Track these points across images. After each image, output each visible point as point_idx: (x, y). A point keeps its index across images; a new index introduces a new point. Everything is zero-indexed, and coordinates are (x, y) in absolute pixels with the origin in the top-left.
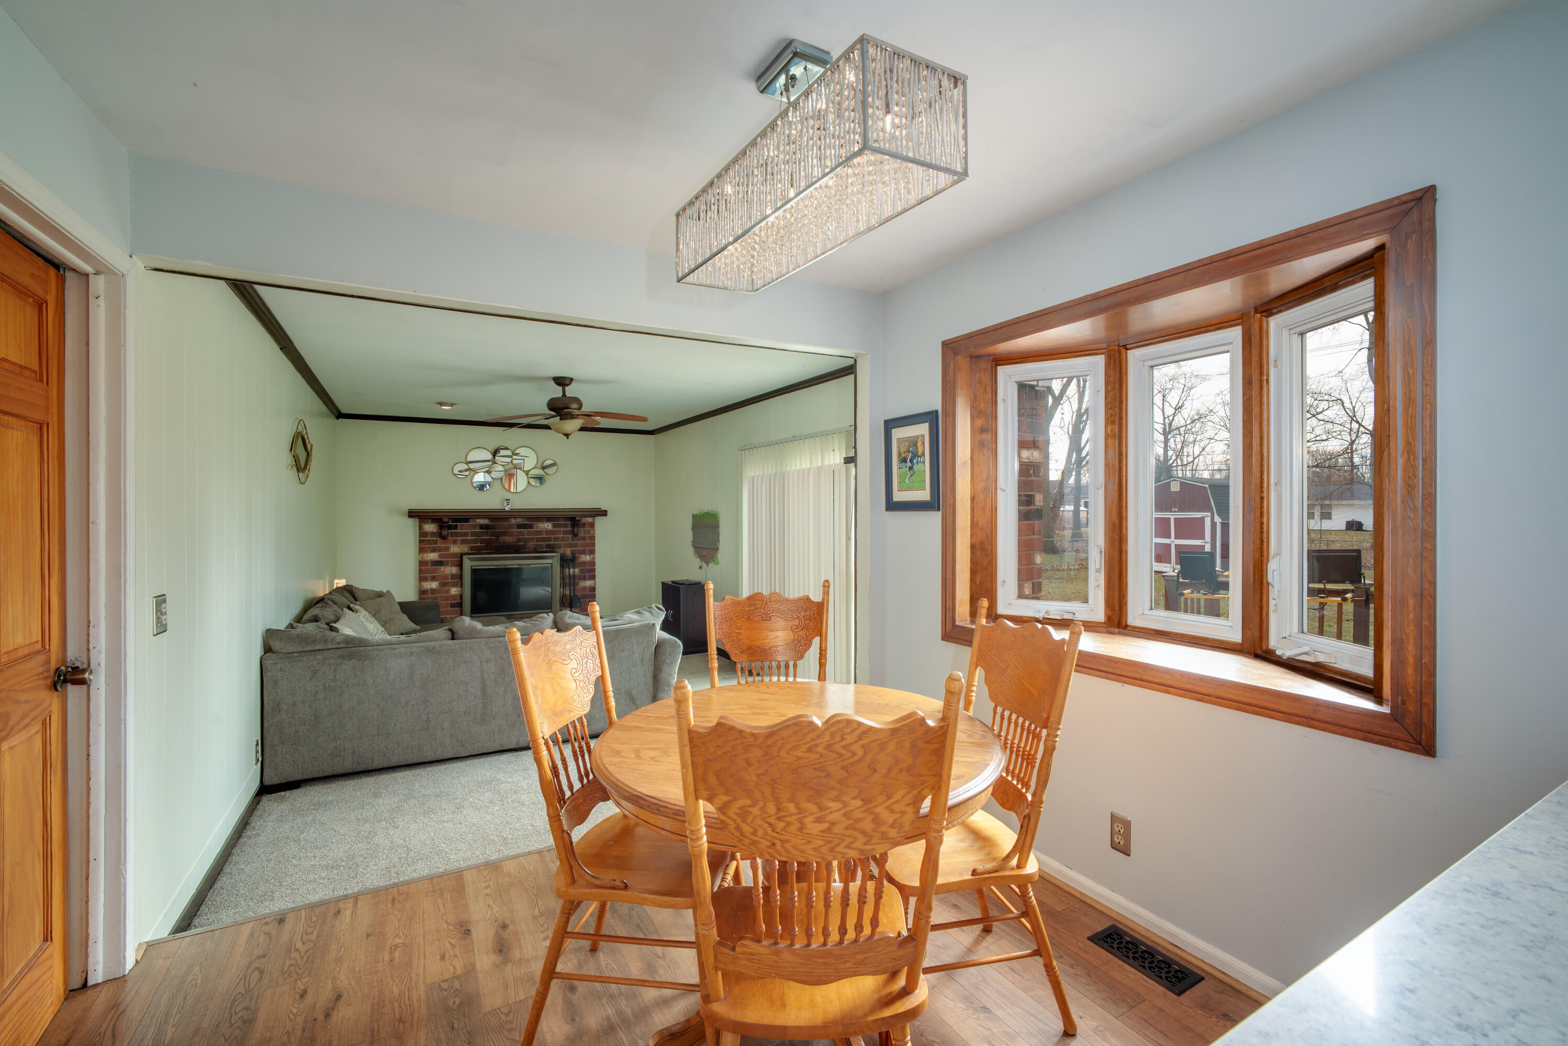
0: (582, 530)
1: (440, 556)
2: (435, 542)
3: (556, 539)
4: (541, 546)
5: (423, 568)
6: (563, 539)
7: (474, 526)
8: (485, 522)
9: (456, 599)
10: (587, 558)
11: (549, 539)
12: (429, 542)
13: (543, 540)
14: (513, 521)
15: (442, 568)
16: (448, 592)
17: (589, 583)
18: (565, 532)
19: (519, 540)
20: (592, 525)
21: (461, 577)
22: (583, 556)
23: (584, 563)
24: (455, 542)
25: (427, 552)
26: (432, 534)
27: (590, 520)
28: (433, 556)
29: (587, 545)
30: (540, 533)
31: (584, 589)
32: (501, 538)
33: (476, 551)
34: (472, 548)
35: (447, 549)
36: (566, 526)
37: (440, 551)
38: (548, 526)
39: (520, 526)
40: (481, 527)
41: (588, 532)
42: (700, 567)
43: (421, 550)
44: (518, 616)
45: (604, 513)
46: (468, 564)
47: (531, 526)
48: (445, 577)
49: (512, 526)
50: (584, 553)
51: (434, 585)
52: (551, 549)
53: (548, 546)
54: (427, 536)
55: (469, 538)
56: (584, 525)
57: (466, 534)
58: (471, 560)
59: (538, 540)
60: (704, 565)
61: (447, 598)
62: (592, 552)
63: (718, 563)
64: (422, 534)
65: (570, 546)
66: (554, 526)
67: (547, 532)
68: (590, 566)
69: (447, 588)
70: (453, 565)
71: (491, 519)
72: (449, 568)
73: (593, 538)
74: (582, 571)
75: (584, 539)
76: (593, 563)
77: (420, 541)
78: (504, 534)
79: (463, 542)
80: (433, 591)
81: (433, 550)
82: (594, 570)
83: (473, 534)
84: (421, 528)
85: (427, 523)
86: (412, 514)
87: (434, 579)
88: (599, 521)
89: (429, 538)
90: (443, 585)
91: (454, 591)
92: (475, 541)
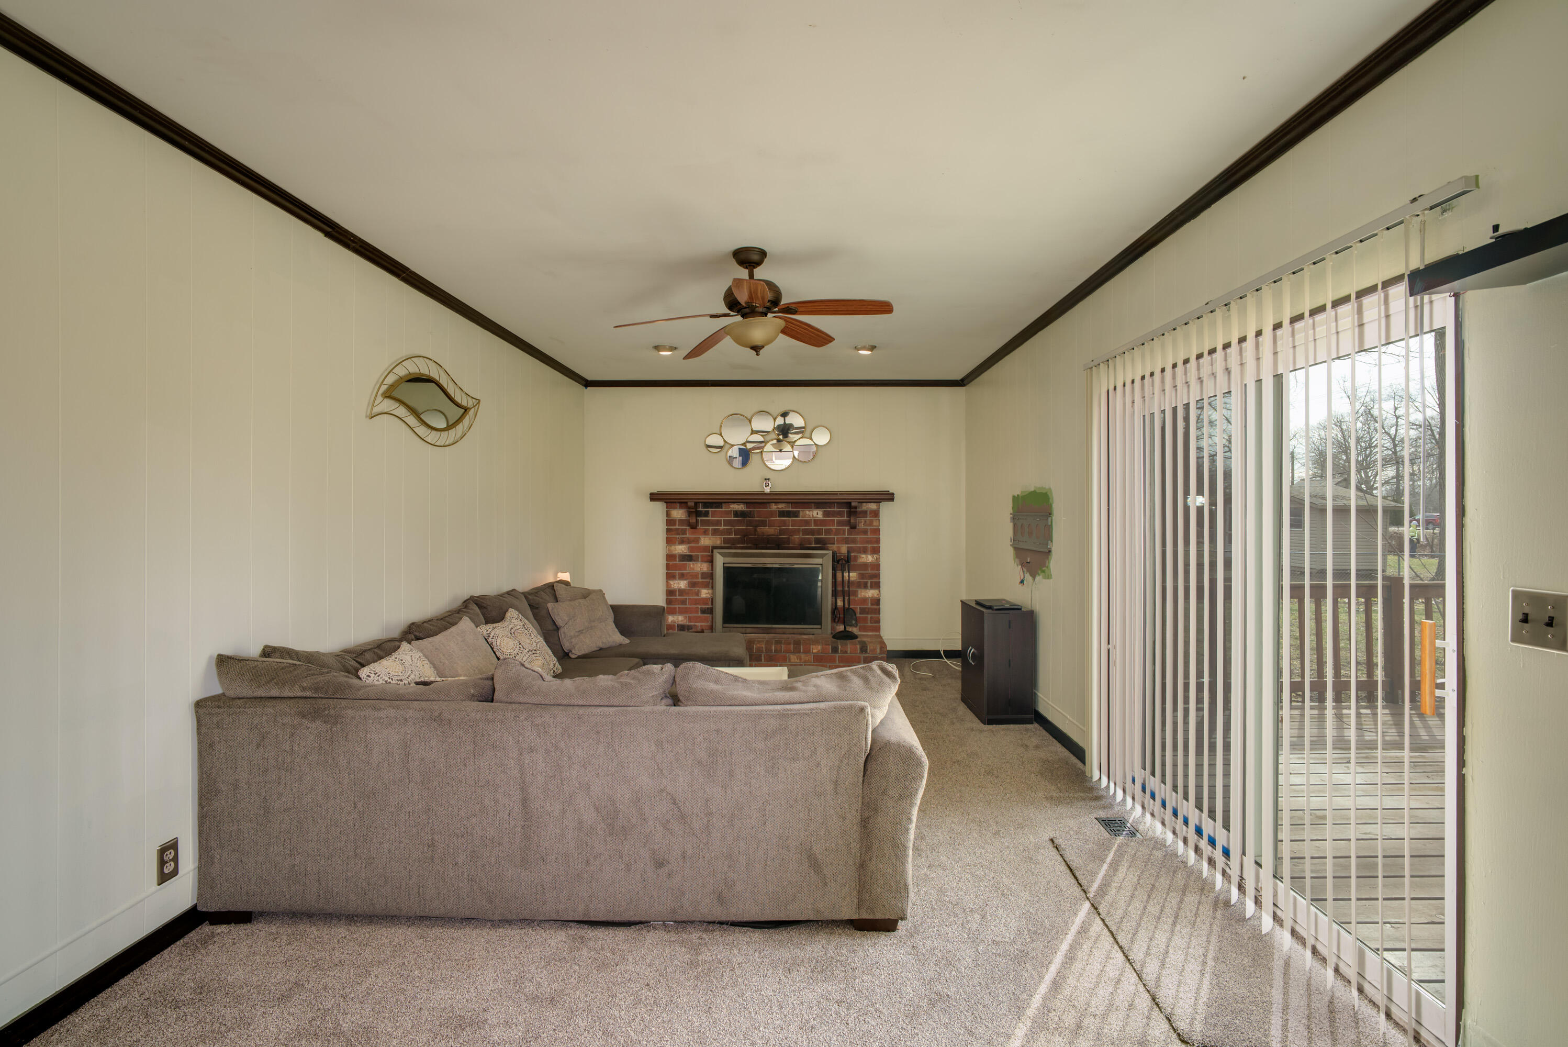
0: (863, 520)
1: (691, 549)
2: (684, 532)
3: (828, 532)
4: (809, 541)
5: (671, 563)
6: (838, 532)
7: (727, 513)
8: (740, 507)
9: (707, 604)
10: (869, 558)
11: (819, 532)
12: (677, 532)
13: (812, 532)
14: (774, 507)
15: (691, 564)
16: (698, 593)
17: (871, 593)
18: (840, 523)
19: (781, 532)
20: (876, 514)
21: (711, 576)
22: (864, 556)
23: (865, 566)
24: (705, 532)
25: (674, 543)
26: (681, 522)
27: (873, 506)
28: (681, 549)
29: (869, 541)
30: (807, 522)
31: (865, 600)
32: (759, 529)
33: (730, 544)
34: (726, 541)
35: (697, 540)
36: (840, 514)
37: (689, 543)
38: (818, 514)
39: (782, 514)
40: (736, 514)
41: (871, 523)
42: (1022, 582)
43: (669, 541)
44: (778, 631)
45: (888, 497)
46: (719, 561)
47: (796, 514)
48: (695, 575)
49: (772, 514)
50: (865, 551)
51: (683, 584)
52: (822, 544)
53: (818, 541)
54: (675, 525)
55: (723, 527)
56: (865, 513)
57: (718, 523)
58: (723, 555)
59: (806, 532)
60: (1028, 577)
61: (697, 602)
62: (876, 551)
63: (1049, 577)
64: (670, 522)
65: (846, 541)
66: (826, 514)
67: (817, 522)
68: (872, 569)
69: (696, 589)
70: (703, 561)
71: (748, 504)
72: (699, 564)
73: (877, 531)
74: (862, 576)
75: (865, 532)
76: (876, 566)
77: (668, 531)
78: (764, 523)
79: (715, 532)
80: (682, 592)
81: (682, 542)
82: (878, 576)
83: (727, 523)
84: (668, 514)
85: (675, 508)
86: (654, 497)
87: (682, 577)
88: (886, 509)
89: (677, 527)
90: (693, 585)
91: (705, 593)
92: (729, 532)
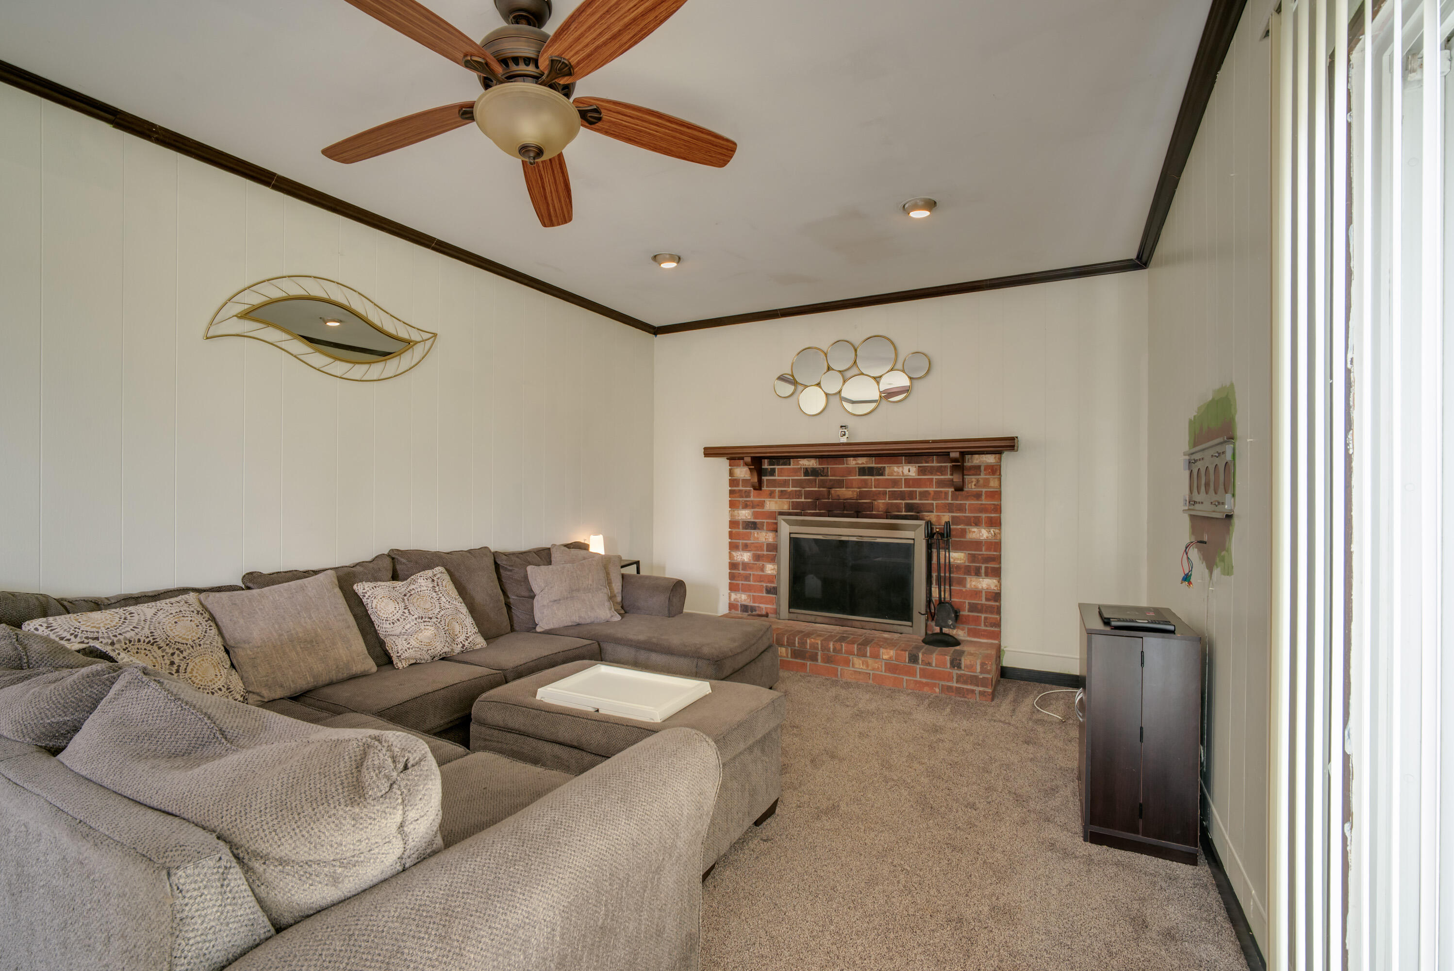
0: (974, 478)
1: (755, 515)
2: (747, 494)
3: (924, 495)
4: (898, 507)
5: (734, 531)
6: (937, 495)
7: (796, 471)
8: (811, 463)
9: (772, 582)
10: (983, 534)
11: (912, 495)
12: (741, 494)
13: (902, 495)
14: (852, 463)
15: (755, 533)
16: (762, 569)
17: (986, 583)
18: (940, 483)
19: (862, 495)
20: (995, 470)
21: (774, 547)
22: (975, 529)
23: (977, 544)
24: (771, 495)
25: (737, 508)
26: (745, 481)
27: (990, 459)
28: (745, 514)
29: (983, 509)
30: (895, 482)
31: (977, 593)
32: (833, 491)
33: (799, 510)
34: (795, 505)
35: (762, 504)
36: (941, 471)
37: (753, 507)
38: (909, 471)
39: (863, 471)
40: (807, 472)
41: (986, 483)
42: (1187, 578)
43: (733, 505)
44: (858, 624)
45: (1009, 444)
46: (785, 530)
47: (880, 472)
48: (759, 547)
49: (850, 471)
50: (977, 523)
51: (745, 557)
52: (915, 512)
53: (909, 508)
54: (738, 485)
55: (791, 489)
56: (977, 469)
57: (785, 483)
58: (790, 523)
59: (894, 495)
61: (761, 579)
62: (995, 523)
63: (1228, 571)
64: (733, 482)
65: (950, 508)
66: (922, 471)
67: (908, 482)
68: (988, 549)
69: (761, 563)
70: (769, 530)
71: (820, 457)
72: (764, 534)
73: (997, 495)
74: (973, 558)
75: (978, 496)
76: (996, 545)
77: (731, 492)
78: (840, 484)
79: (783, 494)
80: (745, 566)
81: (746, 506)
82: (998, 559)
83: (796, 483)
84: (731, 473)
85: (739, 466)
86: (710, 452)
87: (746, 547)
88: (1009, 461)
89: (741, 488)
90: (757, 558)
91: (770, 569)
92: (798, 494)
